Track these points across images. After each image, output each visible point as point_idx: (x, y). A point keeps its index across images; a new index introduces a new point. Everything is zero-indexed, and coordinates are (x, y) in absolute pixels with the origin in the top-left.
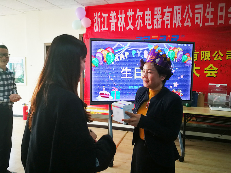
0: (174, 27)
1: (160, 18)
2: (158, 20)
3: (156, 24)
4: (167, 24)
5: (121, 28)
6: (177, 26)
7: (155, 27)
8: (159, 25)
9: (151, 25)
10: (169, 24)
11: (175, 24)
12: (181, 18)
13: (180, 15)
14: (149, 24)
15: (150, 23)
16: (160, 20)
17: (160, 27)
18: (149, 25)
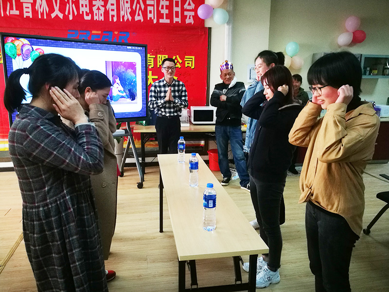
0: (121, 20)
1: (102, 6)
2: (98, 9)
3: (96, 14)
4: (113, 16)
5: (42, 14)
6: (126, 19)
7: (96, 18)
8: (101, 16)
9: (90, 15)
10: (116, 16)
11: (123, 17)
12: (130, 10)
13: (128, 5)
14: (86, 12)
15: (88, 12)
16: (103, 9)
17: (102, 18)
18: (87, 14)
